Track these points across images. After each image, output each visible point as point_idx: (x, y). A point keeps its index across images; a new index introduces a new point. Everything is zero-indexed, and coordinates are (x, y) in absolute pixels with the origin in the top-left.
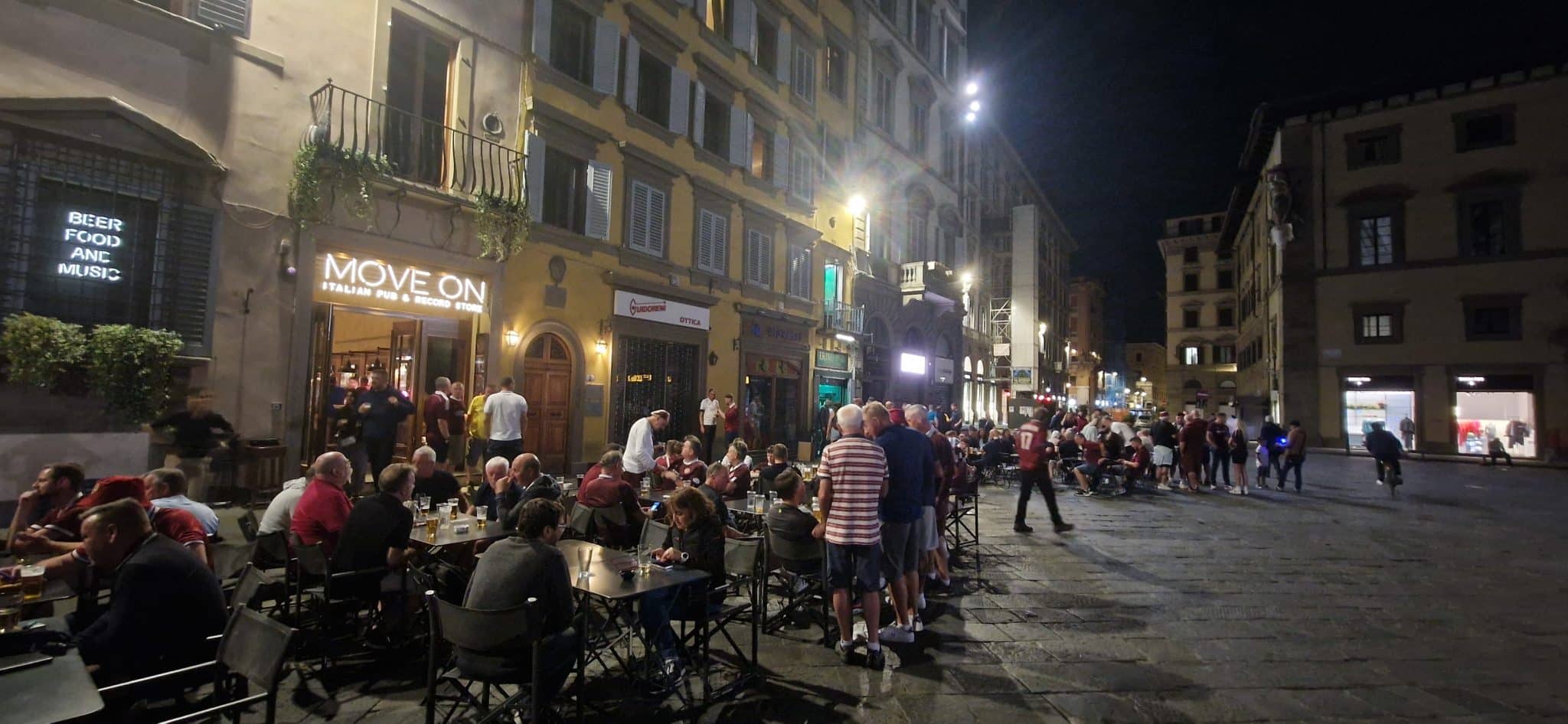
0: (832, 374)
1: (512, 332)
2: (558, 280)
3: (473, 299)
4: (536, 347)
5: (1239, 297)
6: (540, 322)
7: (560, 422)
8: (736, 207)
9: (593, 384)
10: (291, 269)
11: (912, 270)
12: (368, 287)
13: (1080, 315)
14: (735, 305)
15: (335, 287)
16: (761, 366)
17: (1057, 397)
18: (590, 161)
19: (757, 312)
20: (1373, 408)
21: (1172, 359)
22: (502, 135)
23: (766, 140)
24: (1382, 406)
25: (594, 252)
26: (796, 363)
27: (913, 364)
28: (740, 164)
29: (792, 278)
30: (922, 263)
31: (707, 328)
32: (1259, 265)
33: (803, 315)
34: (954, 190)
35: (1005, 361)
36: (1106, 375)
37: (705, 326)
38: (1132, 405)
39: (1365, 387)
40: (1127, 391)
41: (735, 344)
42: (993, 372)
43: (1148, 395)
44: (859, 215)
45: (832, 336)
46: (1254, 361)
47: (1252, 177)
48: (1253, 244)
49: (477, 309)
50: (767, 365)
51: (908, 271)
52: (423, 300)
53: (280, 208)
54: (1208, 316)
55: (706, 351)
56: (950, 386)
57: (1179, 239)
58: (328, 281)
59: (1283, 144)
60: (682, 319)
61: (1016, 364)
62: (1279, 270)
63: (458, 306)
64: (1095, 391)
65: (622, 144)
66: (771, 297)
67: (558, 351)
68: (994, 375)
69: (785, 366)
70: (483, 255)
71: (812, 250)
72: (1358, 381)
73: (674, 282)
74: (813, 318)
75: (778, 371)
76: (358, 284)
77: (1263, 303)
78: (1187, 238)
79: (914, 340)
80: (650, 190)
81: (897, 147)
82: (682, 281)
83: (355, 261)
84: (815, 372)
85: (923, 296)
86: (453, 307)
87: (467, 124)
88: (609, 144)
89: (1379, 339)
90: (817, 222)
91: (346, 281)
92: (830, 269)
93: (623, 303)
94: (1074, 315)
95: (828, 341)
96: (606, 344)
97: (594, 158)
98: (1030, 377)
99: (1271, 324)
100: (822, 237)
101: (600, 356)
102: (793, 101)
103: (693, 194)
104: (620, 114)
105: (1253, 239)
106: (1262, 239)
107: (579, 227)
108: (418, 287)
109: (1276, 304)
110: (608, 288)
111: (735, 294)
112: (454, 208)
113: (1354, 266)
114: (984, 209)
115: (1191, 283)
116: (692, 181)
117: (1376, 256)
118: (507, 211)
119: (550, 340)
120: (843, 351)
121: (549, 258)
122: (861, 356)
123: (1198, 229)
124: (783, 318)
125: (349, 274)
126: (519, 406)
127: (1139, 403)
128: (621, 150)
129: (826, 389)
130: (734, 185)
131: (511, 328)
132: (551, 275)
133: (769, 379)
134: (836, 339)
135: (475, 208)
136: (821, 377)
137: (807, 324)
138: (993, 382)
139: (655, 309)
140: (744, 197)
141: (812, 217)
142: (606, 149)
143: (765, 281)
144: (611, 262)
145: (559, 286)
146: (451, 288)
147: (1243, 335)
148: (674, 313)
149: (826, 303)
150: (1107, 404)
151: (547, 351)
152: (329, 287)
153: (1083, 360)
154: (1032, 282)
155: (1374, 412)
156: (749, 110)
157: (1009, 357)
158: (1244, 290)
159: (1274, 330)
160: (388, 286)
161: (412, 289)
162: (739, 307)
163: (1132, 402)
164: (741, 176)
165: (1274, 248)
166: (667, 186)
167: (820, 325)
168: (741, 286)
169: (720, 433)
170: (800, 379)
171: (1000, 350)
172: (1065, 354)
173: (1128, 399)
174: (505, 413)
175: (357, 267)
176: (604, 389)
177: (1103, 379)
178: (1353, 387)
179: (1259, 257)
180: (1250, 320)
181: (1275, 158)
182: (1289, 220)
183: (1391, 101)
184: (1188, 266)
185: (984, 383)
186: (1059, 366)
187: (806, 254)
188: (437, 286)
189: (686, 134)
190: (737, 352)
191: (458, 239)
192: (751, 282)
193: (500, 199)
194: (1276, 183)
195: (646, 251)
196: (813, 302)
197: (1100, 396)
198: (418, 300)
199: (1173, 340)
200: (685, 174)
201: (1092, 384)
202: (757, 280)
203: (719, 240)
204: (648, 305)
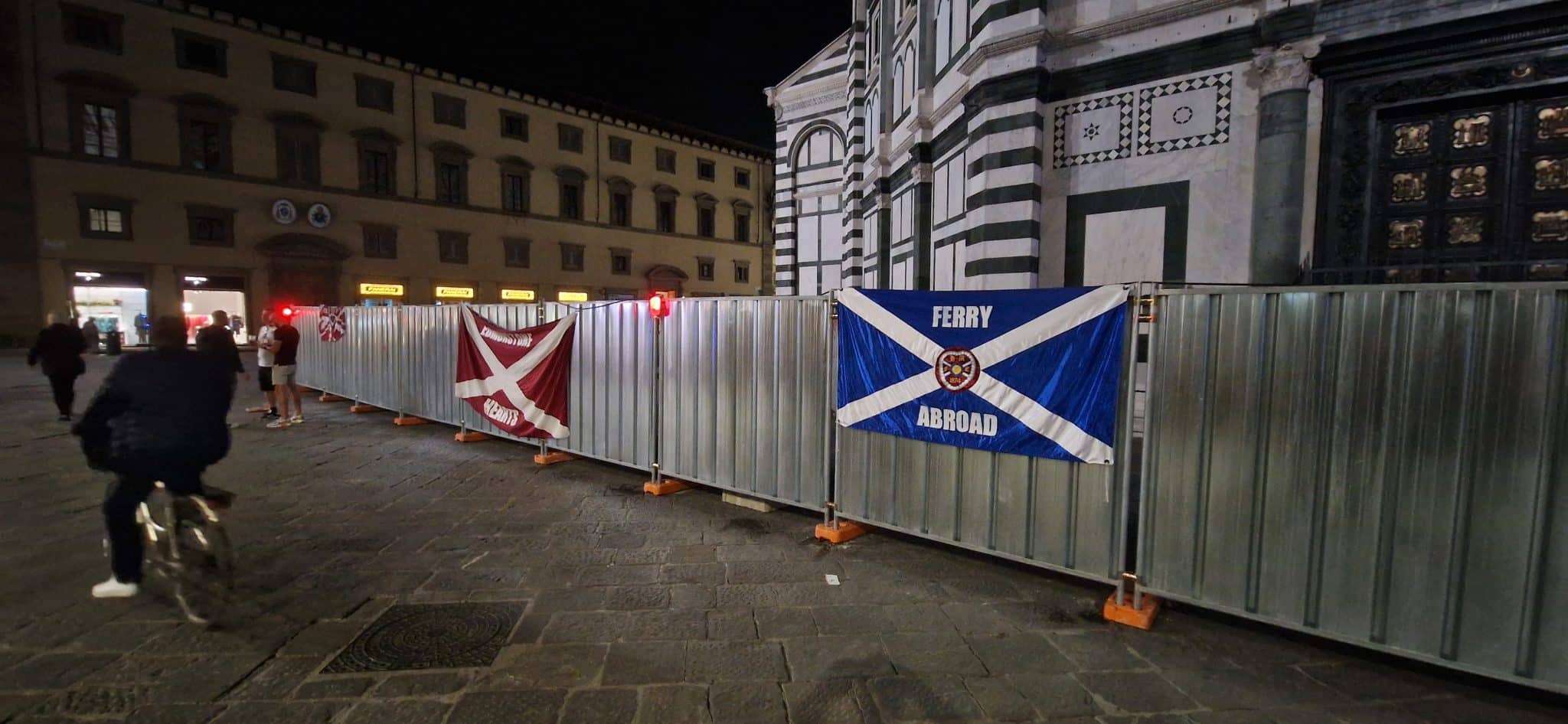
20: (108, 305)
24: (117, 303)
39: (95, 283)
72: (88, 276)
89: (106, 235)
113: (77, 151)
117: (101, 147)
178: (82, 282)
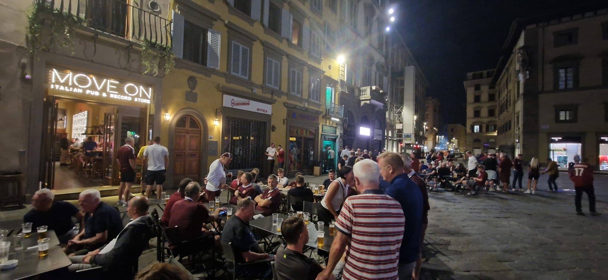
0: (329, 136)
1: (167, 114)
2: (193, 88)
3: (144, 96)
4: (181, 122)
5: (499, 104)
6: (183, 109)
7: (195, 159)
8: (285, 58)
9: (212, 140)
10: (28, 76)
11: (365, 90)
12: (80, 88)
13: (430, 112)
14: (284, 103)
15: (59, 87)
16: (297, 132)
17: (420, 146)
18: (209, 29)
19: (295, 107)
20: (561, 150)
21: (468, 130)
22: (160, 12)
23: (298, 27)
24: (565, 150)
25: (212, 75)
26: (313, 131)
27: (365, 131)
28: (287, 37)
29: (311, 92)
30: (370, 87)
31: (271, 114)
32: (511, 90)
33: (316, 109)
34: (382, 55)
35: (400, 131)
36: (439, 137)
37: (269, 113)
38: (449, 149)
39: (559, 141)
40: (448, 143)
41: (284, 122)
42: (395, 136)
43: (455, 145)
44: (341, 64)
45: (329, 119)
46: (506, 131)
47: (509, 52)
48: (507, 80)
49: (148, 102)
50: (299, 132)
51: (363, 90)
52: (115, 96)
53: (21, 41)
54: (484, 112)
55: (270, 124)
56: (380, 141)
57: (472, 81)
58: (54, 84)
59: (525, 36)
60: (258, 110)
61: (405, 132)
62: (521, 91)
63: (136, 100)
64: (435, 143)
65: (226, 22)
66: (301, 100)
67: (194, 124)
68: (396, 137)
69: (308, 132)
70: (146, 72)
71: (320, 79)
72: (556, 139)
73: (254, 91)
74: (321, 110)
75: (305, 134)
76: (74, 86)
77: (512, 106)
78: (476, 80)
79: (365, 121)
80: (241, 46)
81: (358, 34)
82: (258, 91)
83: (71, 73)
84: (322, 135)
85: (370, 101)
86: (133, 100)
87: (139, 5)
88: (219, 22)
89: (566, 121)
90: (323, 66)
91: (66, 84)
92: (329, 89)
93: (228, 101)
94: (427, 113)
95: (328, 121)
96: (219, 121)
97: (211, 28)
98: (411, 137)
99: (516, 115)
100: (325, 74)
101: (216, 127)
102: (312, 9)
103: (264, 50)
104: (226, 8)
105: (508, 78)
106: (513, 78)
107: (204, 63)
108: (111, 89)
109: (519, 106)
110: (221, 93)
111: (284, 99)
112: (130, 48)
113: (556, 89)
114: (392, 68)
115: (477, 99)
116: (263, 43)
117: (566, 85)
118: (160, 50)
119: (189, 119)
120: (334, 126)
121: (187, 77)
122: (342, 128)
123: (481, 76)
124: (307, 109)
125: (67, 81)
126: (163, 152)
127: (452, 148)
128: (226, 25)
129: (327, 143)
130: (283, 46)
131: (167, 112)
132: (189, 86)
133: (301, 138)
134: (332, 120)
135: (141, 47)
136: (324, 138)
137: (318, 113)
138: (395, 139)
139: (244, 104)
140: (288, 53)
141: (321, 64)
142: (217, 24)
143: (298, 93)
144: (222, 81)
145: (193, 91)
146: (131, 90)
147: (500, 120)
148: (254, 106)
149: (327, 104)
150: (440, 148)
151: (188, 124)
152: (55, 87)
153: (430, 131)
154: (412, 98)
155: (561, 152)
156: (290, 11)
157: (402, 129)
158: (502, 101)
159: (518, 117)
160: (93, 88)
161: (108, 90)
162: (286, 104)
163: (450, 147)
164: (287, 43)
165: (518, 83)
166: (251, 46)
167: (324, 113)
168: (287, 94)
169: (276, 163)
170: (315, 138)
171: (399, 126)
172: (423, 128)
173: (448, 146)
174: (155, 156)
175: (73, 77)
176: (218, 143)
177: (438, 139)
178: (554, 141)
179: (510, 87)
180: (505, 113)
181: (521, 43)
182: (526, 70)
183: (574, 18)
184: (476, 92)
185: (392, 140)
186: (421, 133)
187: (318, 81)
188: (124, 89)
189: (259, 20)
190: (285, 125)
191: (135, 65)
192: (292, 93)
193: (156, 43)
194: (521, 54)
195: (239, 76)
196: (321, 103)
197: (437, 145)
198: (112, 96)
199: (469, 123)
200: (259, 40)
201: (434, 141)
202: (295, 92)
203: (276, 73)
204: (240, 102)
